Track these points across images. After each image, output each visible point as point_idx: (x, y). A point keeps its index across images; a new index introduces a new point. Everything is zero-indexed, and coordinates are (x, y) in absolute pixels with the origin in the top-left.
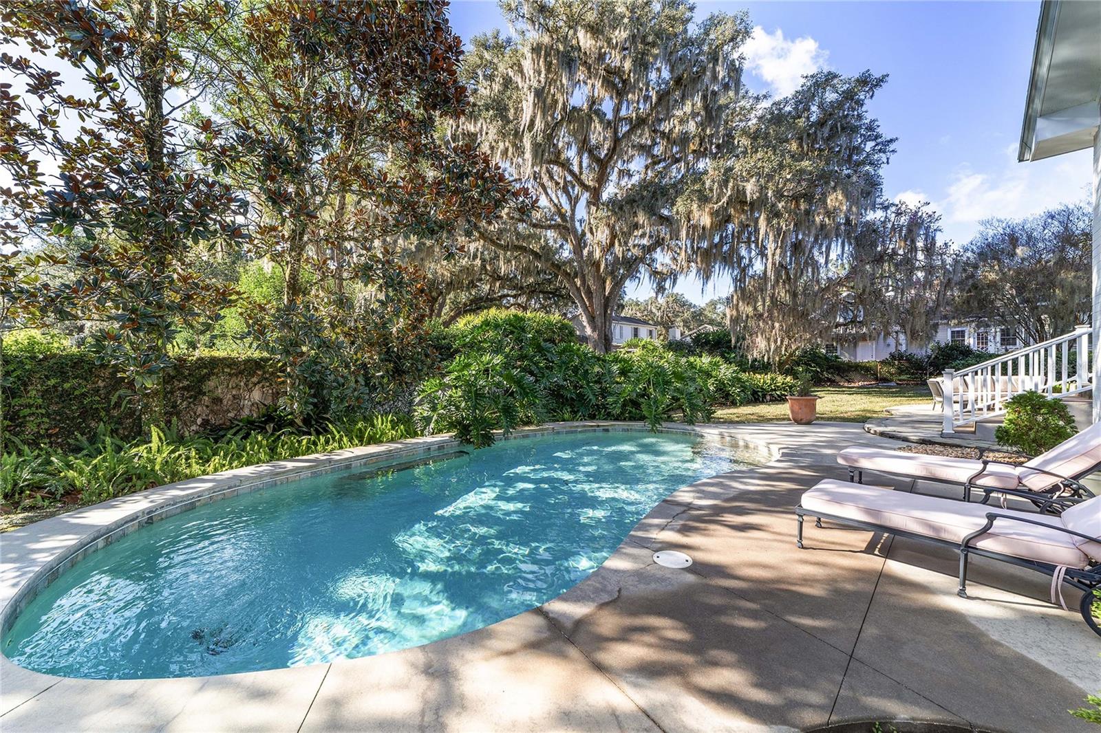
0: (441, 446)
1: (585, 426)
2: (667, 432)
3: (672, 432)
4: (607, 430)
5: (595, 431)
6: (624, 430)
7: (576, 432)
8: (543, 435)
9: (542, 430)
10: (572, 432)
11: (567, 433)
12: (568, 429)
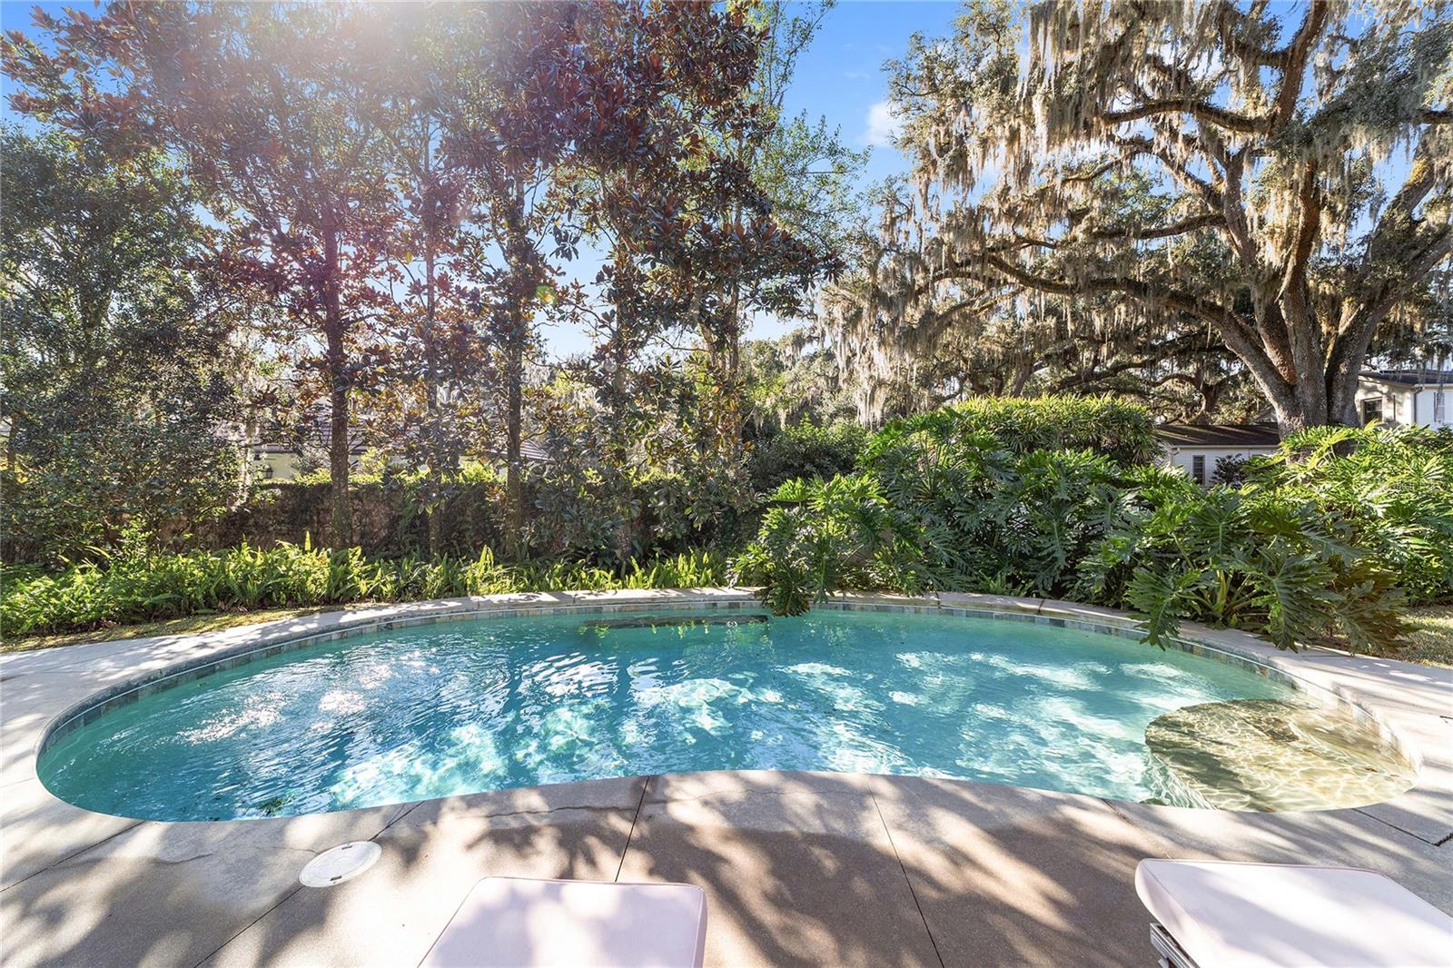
0: (734, 604)
1: (1007, 608)
2: (1207, 654)
3: (1216, 656)
4: (1060, 624)
5: (1033, 620)
6: (1099, 629)
7: (989, 616)
8: (917, 611)
9: (916, 602)
10: (980, 615)
11: (969, 615)
12: (971, 609)
